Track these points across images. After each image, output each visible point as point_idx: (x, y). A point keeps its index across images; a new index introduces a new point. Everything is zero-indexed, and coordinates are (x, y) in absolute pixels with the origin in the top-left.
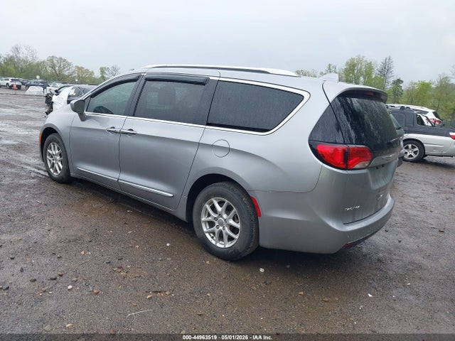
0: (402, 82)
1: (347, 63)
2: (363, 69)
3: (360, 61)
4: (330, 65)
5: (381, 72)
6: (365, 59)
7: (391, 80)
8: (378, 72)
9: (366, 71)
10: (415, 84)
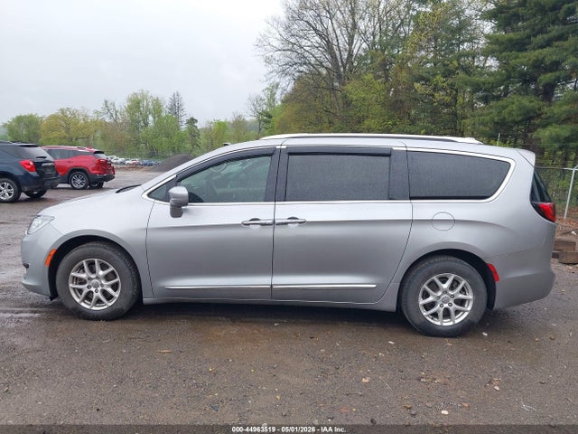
0: (196, 121)
1: (130, 100)
2: (151, 107)
3: (144, 97)
4: (106, 102)
5: (171, 109)
6: (150, 94)
7: (184, 119)
8: (168, 110)
9: (154, 108)
10: (211, 123)
